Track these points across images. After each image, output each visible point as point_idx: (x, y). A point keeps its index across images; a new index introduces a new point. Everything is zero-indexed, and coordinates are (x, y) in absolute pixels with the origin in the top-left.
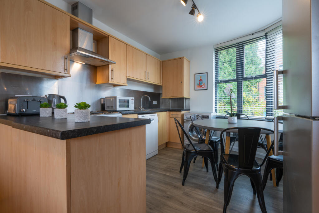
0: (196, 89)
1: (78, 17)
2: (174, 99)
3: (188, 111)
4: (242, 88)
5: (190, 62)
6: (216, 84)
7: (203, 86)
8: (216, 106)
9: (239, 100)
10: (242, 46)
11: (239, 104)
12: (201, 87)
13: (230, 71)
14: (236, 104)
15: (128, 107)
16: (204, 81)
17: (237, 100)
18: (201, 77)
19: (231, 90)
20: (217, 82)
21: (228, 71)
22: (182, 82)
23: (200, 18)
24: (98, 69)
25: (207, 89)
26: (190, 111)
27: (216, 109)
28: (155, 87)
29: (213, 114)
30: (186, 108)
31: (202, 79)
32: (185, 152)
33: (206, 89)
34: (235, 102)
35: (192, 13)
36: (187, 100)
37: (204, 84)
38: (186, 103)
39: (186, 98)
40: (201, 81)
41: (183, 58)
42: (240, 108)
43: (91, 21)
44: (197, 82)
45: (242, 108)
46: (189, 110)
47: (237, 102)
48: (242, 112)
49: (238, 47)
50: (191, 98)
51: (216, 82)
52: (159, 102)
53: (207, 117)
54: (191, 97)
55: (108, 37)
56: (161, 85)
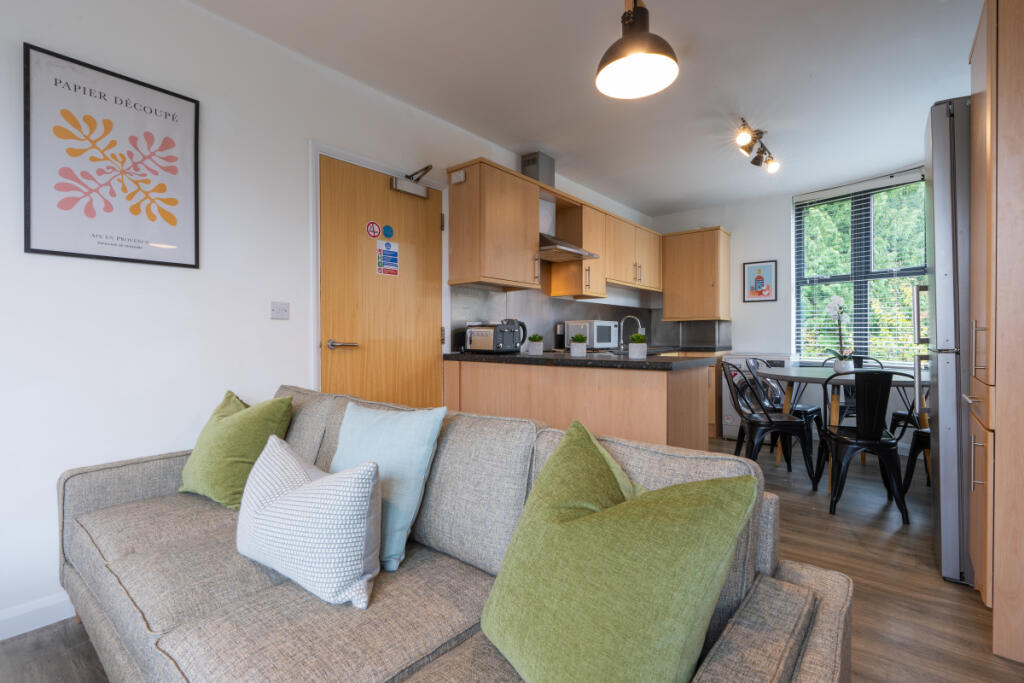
0: (746, 299)
1: (537, 179)
2: (689, 324)
3: (728, 352)
4: (866, 297)
5: (729, 235)
6: (798, 288)
7: (765, 293)
8: (798, 338)
9: (858, 325)
10: (865, 196)
11: (858, 335)
12: (760, 293)
13: (830, 230)
14: (851, 335)
15: (610, 341)
16: (769, 280)
17: (855, 325)
18: (760, 271)
19: (840, 308)
20: (801, 281)
21: (823, 231)
22: (714, 285)
23: (772, 167)
24: (554, 268)
25: (776, 300)
26: (732, 352)
27: (798, 347)
28: (643, 294)
29: (794, 358)
30: (721, 345)
31: (761, 275)
32: (746, 425)
33: (774, 298)
34: (849, 330)
35: (757, 161)
36: (723, 326)
37: (768, 288)
38: (721, 333)
39: (720, 321)
40: (759, 279)
41: (718, 229)
42: (861, 344)
43: (551, 182)
44: (751, 282)
45: (866, 344)
46: (730, 348)
47: (855, 330)
48: (866, 354)
49: (855, 198)
50: (733, 320)
51: (797, 283)
52: (648, 332)
53: (781, 364)
54: (733, 317)
55: (581, 208)
56: (661, 291)
